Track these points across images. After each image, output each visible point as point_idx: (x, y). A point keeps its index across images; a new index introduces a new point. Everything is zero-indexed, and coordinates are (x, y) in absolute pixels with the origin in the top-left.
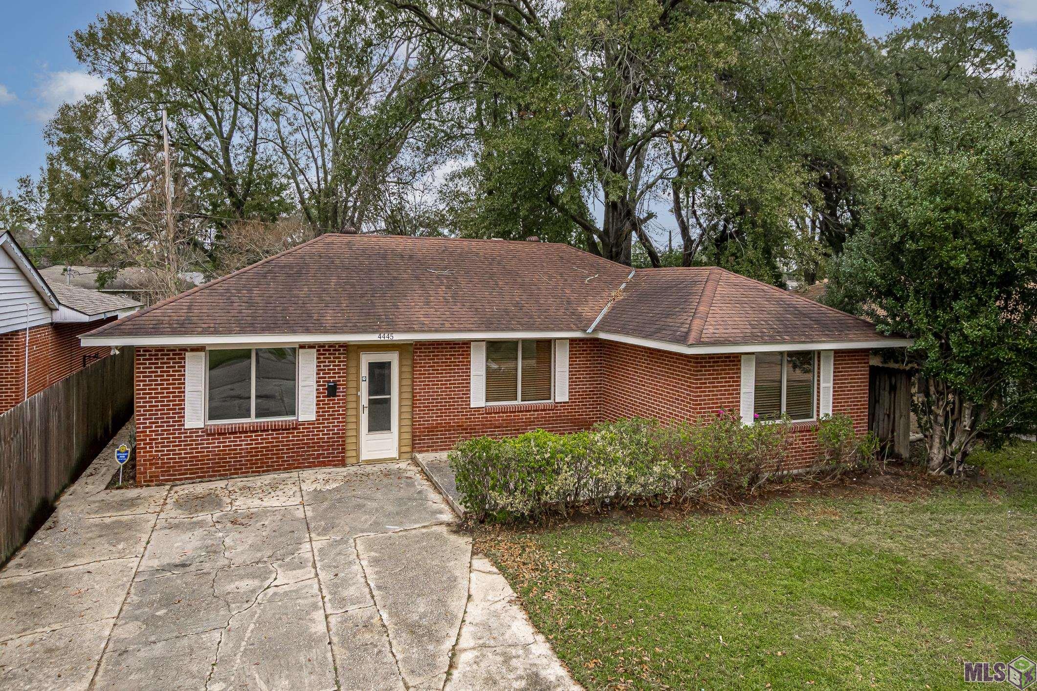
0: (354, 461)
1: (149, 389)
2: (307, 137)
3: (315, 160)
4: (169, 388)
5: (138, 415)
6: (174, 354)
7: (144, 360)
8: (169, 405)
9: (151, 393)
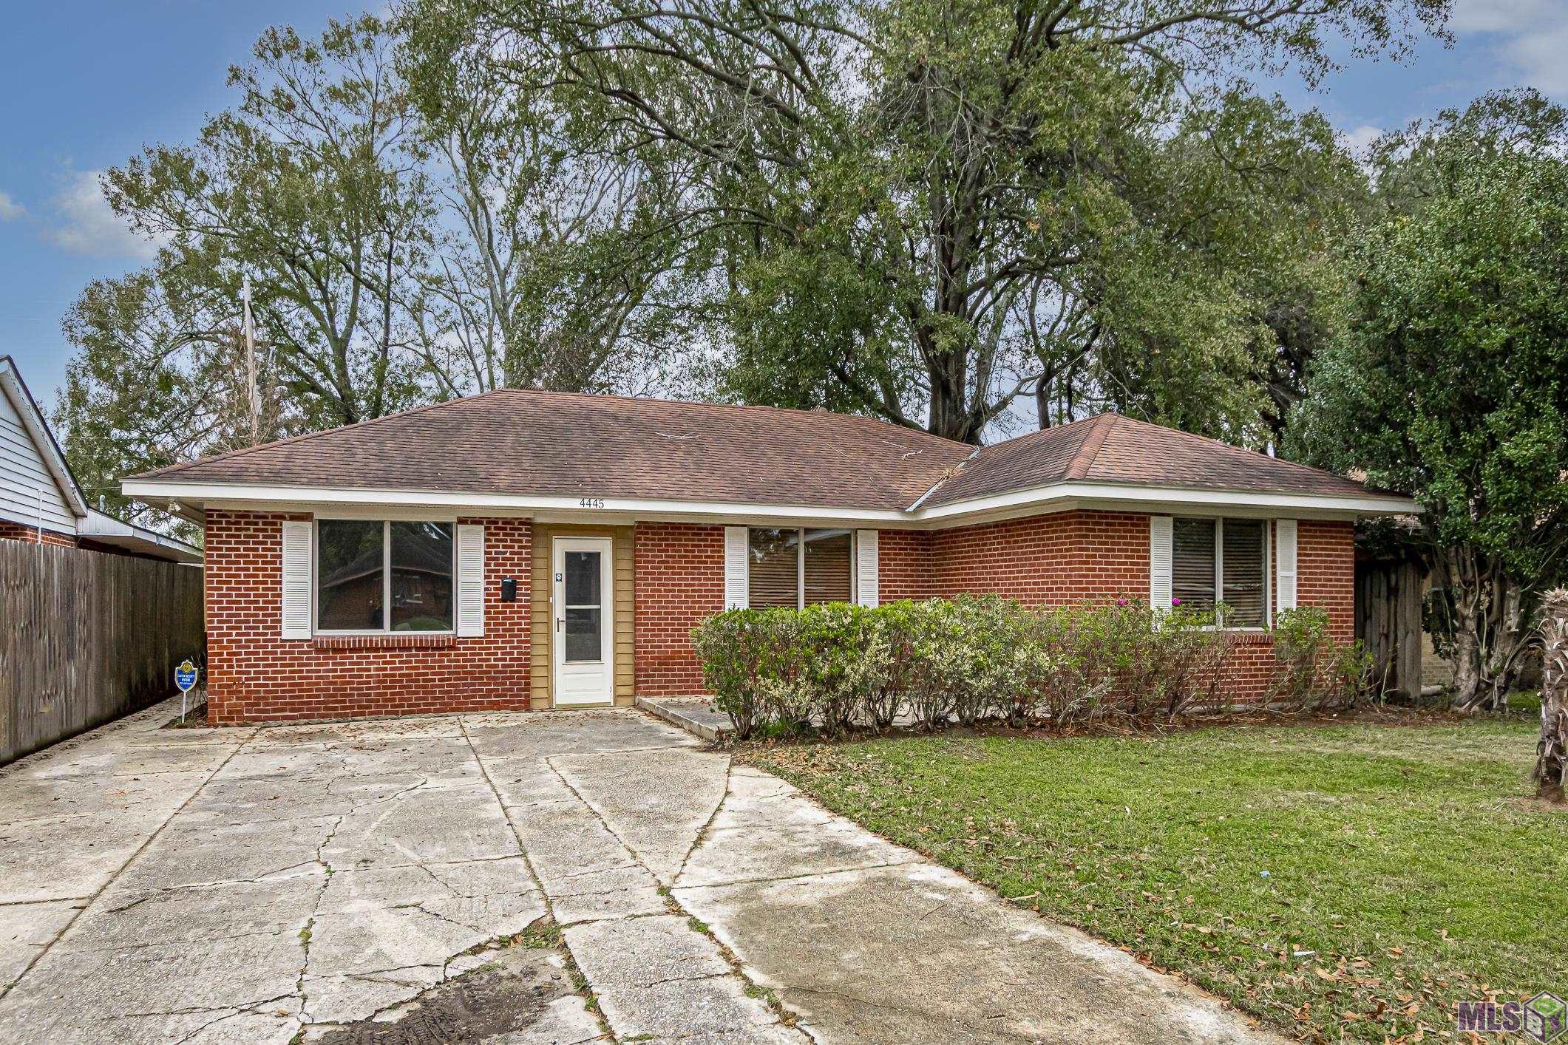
0: (544, 704)
1: (227, 576)
2: (465, 340)
3: (479, 375)
4: (257, 576)
5: (210, 615)
6: (264, 524)
7: (219, 529)
8: (257, 602)
9: (230, 582)
